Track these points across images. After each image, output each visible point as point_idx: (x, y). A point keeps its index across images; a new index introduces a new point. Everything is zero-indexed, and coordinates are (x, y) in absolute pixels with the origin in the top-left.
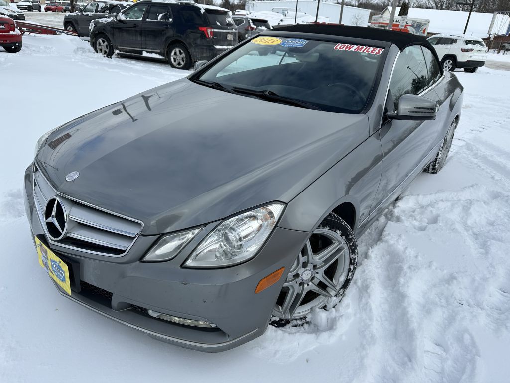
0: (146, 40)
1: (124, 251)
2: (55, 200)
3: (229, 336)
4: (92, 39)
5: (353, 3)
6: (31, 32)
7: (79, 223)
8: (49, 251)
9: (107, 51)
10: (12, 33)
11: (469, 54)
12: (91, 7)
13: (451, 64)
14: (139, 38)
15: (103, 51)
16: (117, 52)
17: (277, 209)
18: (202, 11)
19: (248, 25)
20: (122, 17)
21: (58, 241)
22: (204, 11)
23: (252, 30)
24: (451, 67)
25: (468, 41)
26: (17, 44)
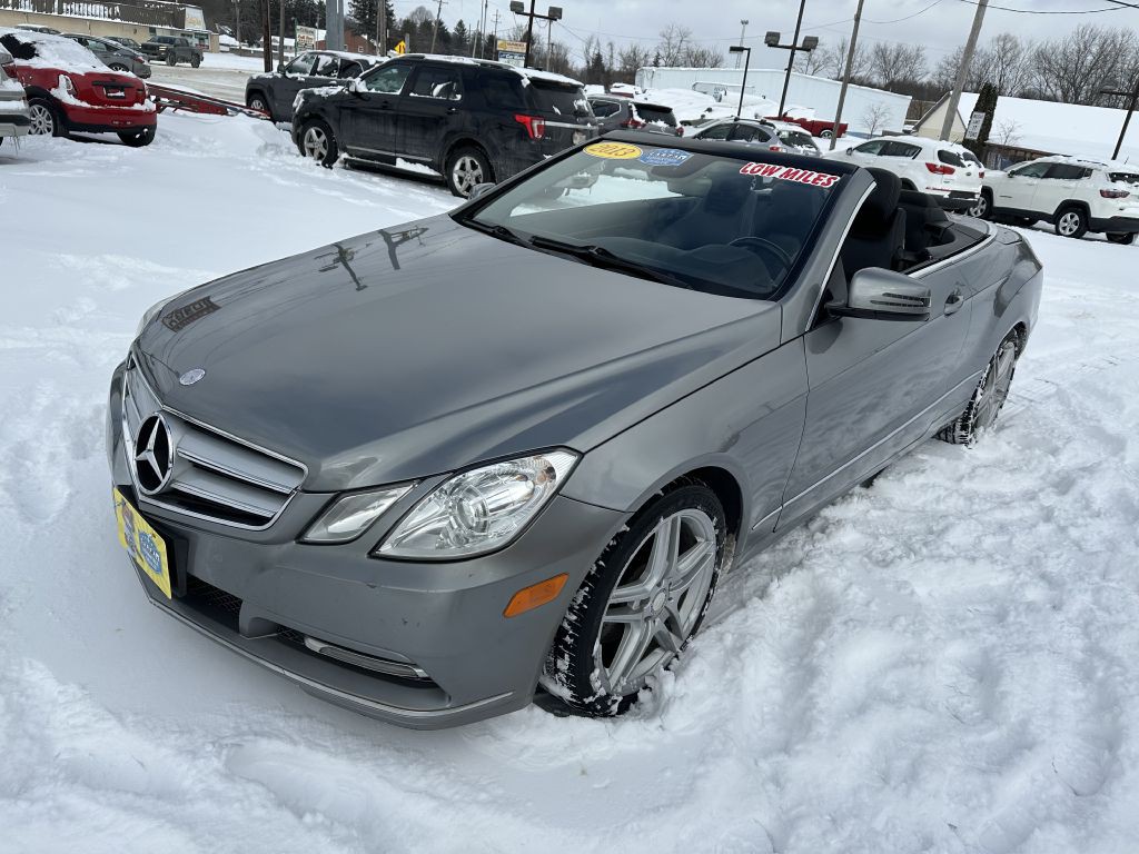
0: (405, 136)
1: (268, 520)
2: (157, 418)
3: (450, 698)
4: (297, 127)
5: (875, 79)
6: (177, 107)
7: (196, 465)
8: (137, 516)
9: (325, 153)
10: (137, 107)
11: (1119, 202)
12: (304, 63)
13: (1076, 223)
14: (391, 131)
15: (316, 153)
16: (344, 156)
17: (561, 462)
18: (526, 82)
19: (628, 115)
20: (362, 87)
21: (153, 497)
22: (528, 82)
23: (635, 127)
24: (1075, 228)
25: (1117, 174)
26: (146, 130)
